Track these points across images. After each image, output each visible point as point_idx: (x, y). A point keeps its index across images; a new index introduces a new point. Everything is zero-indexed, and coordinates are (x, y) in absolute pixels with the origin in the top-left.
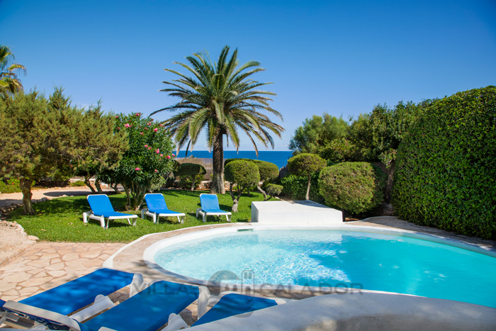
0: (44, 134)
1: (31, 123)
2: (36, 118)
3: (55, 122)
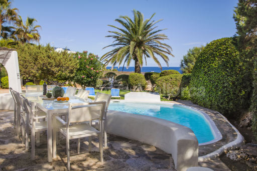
1: (37, 58)
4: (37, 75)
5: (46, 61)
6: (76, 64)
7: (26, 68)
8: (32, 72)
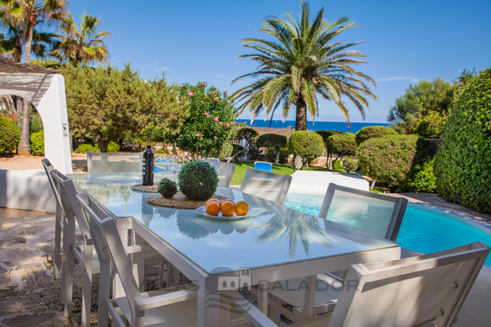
0: (114, 103)
1: (104, 94)
2: (108, 90)
3: (123, 93)
4: (105, 128)
5: (123, 100)
6: (184, 109)
7: (82, 114)
8: (93, 123)
